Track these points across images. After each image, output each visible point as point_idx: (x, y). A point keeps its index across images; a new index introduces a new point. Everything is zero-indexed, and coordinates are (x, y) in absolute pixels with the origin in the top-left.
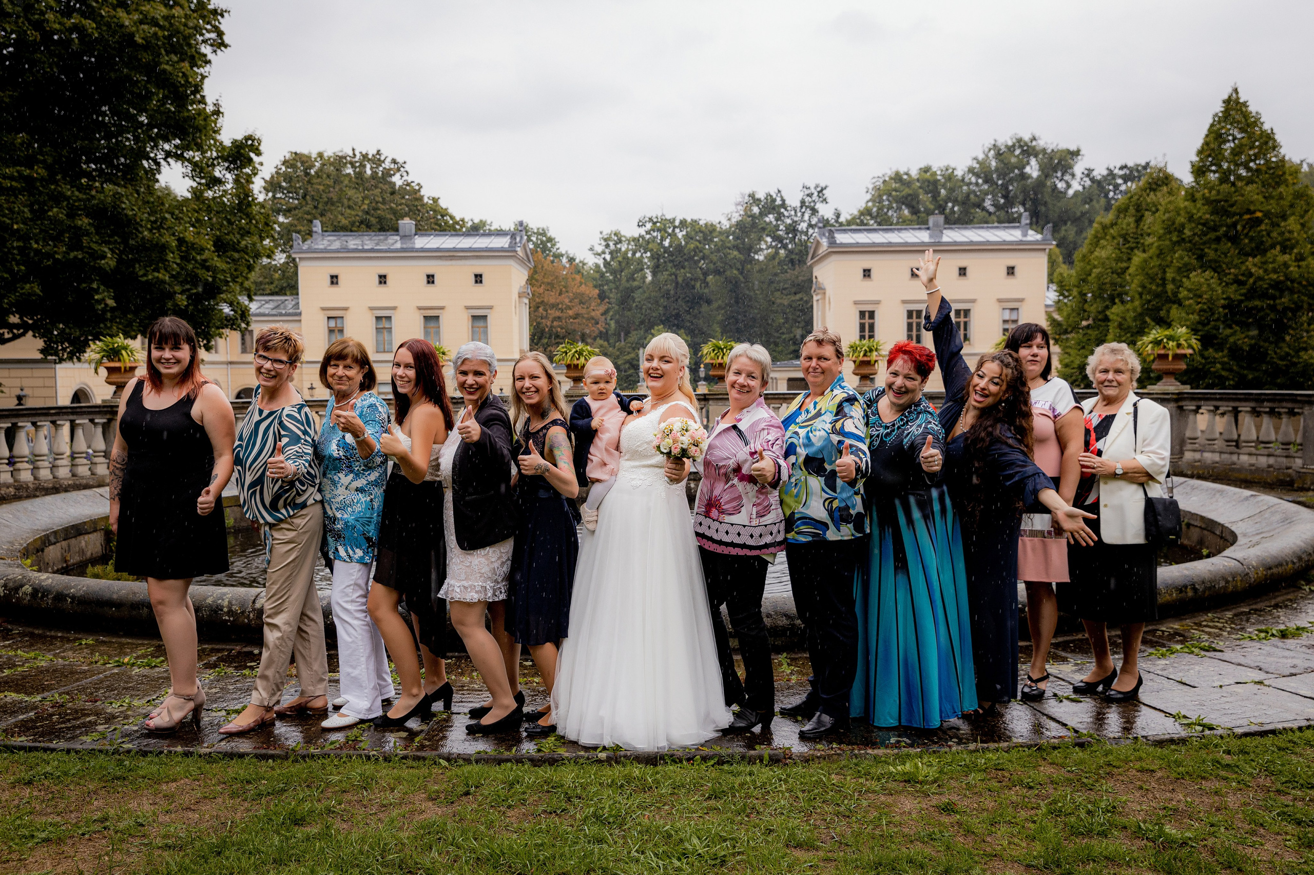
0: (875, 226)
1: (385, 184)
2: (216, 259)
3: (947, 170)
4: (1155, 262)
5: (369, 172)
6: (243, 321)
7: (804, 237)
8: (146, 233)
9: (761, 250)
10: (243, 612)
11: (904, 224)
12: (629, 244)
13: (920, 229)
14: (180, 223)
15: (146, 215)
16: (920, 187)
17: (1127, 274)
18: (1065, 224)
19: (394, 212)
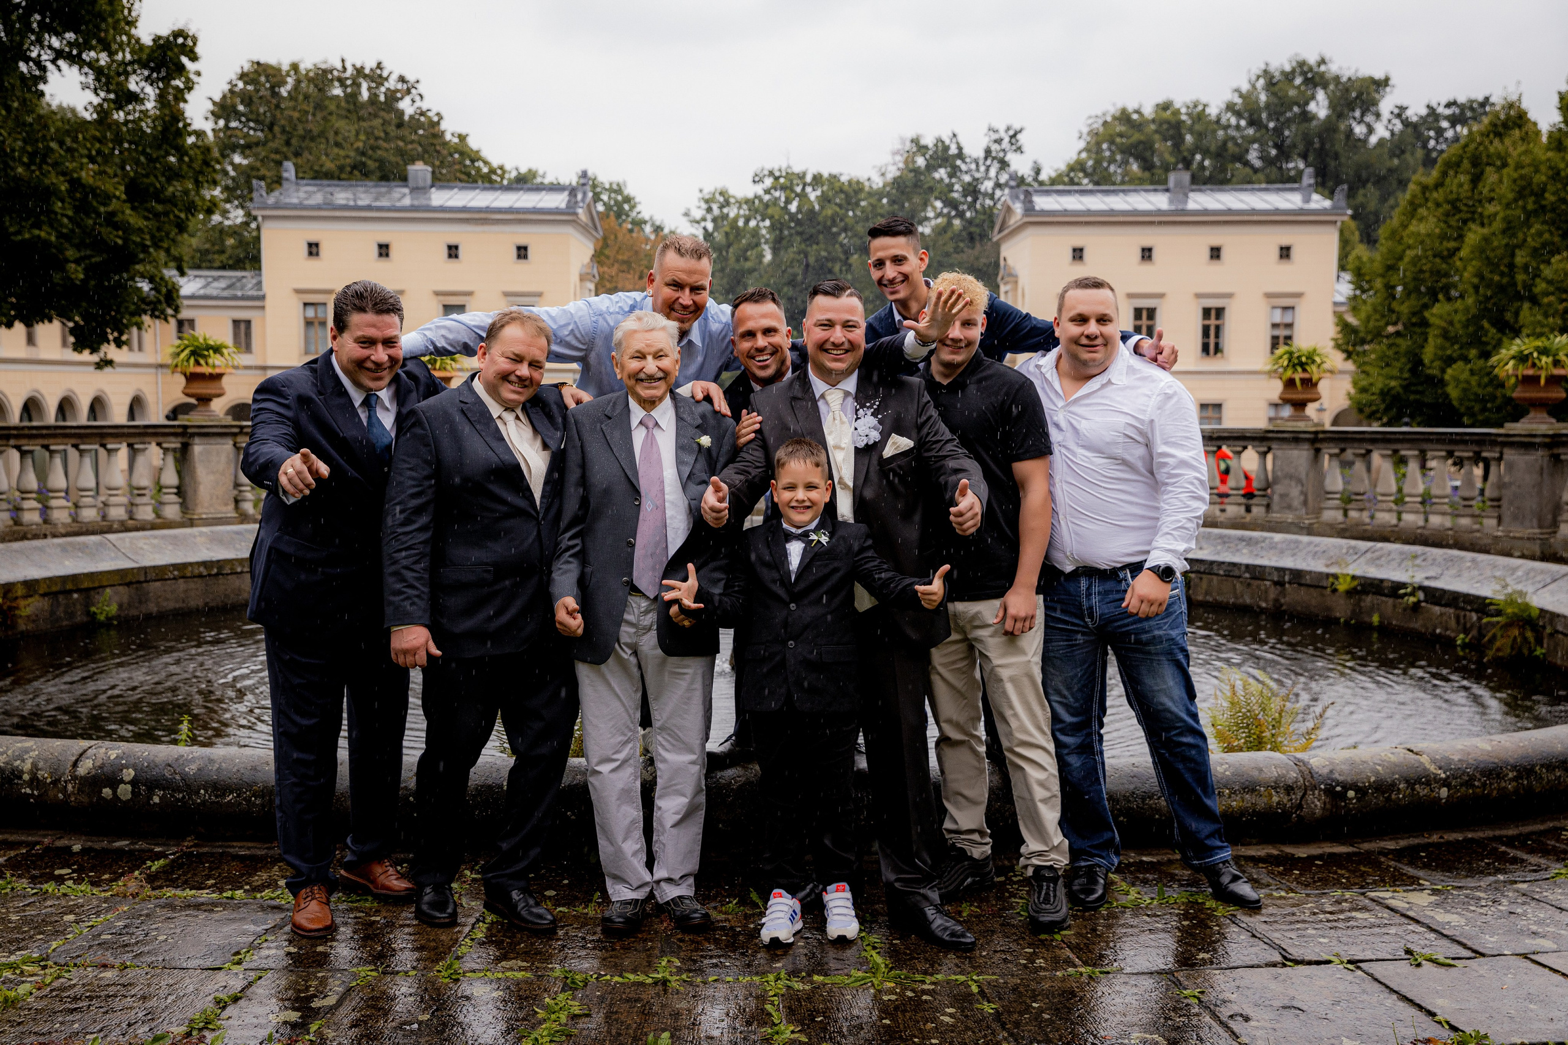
0: (1090, 187)
1: (389, 112)
2: (128, 212)
3: (1195, 106)
4: (1499, 242)
5: (365, 95)
6: (169, 306)
7: (988, 202)
8: (20, 170)
9: (927, 219)
10: (56, 782)
11: (1131, 184)
12: (740, 208)
13: (1155, 190)
14: (73, 157)
15: (20, 143)
16: (1156, 132)
17: (1456, 258)
18: (1364, 186)
19: (401, 153)
